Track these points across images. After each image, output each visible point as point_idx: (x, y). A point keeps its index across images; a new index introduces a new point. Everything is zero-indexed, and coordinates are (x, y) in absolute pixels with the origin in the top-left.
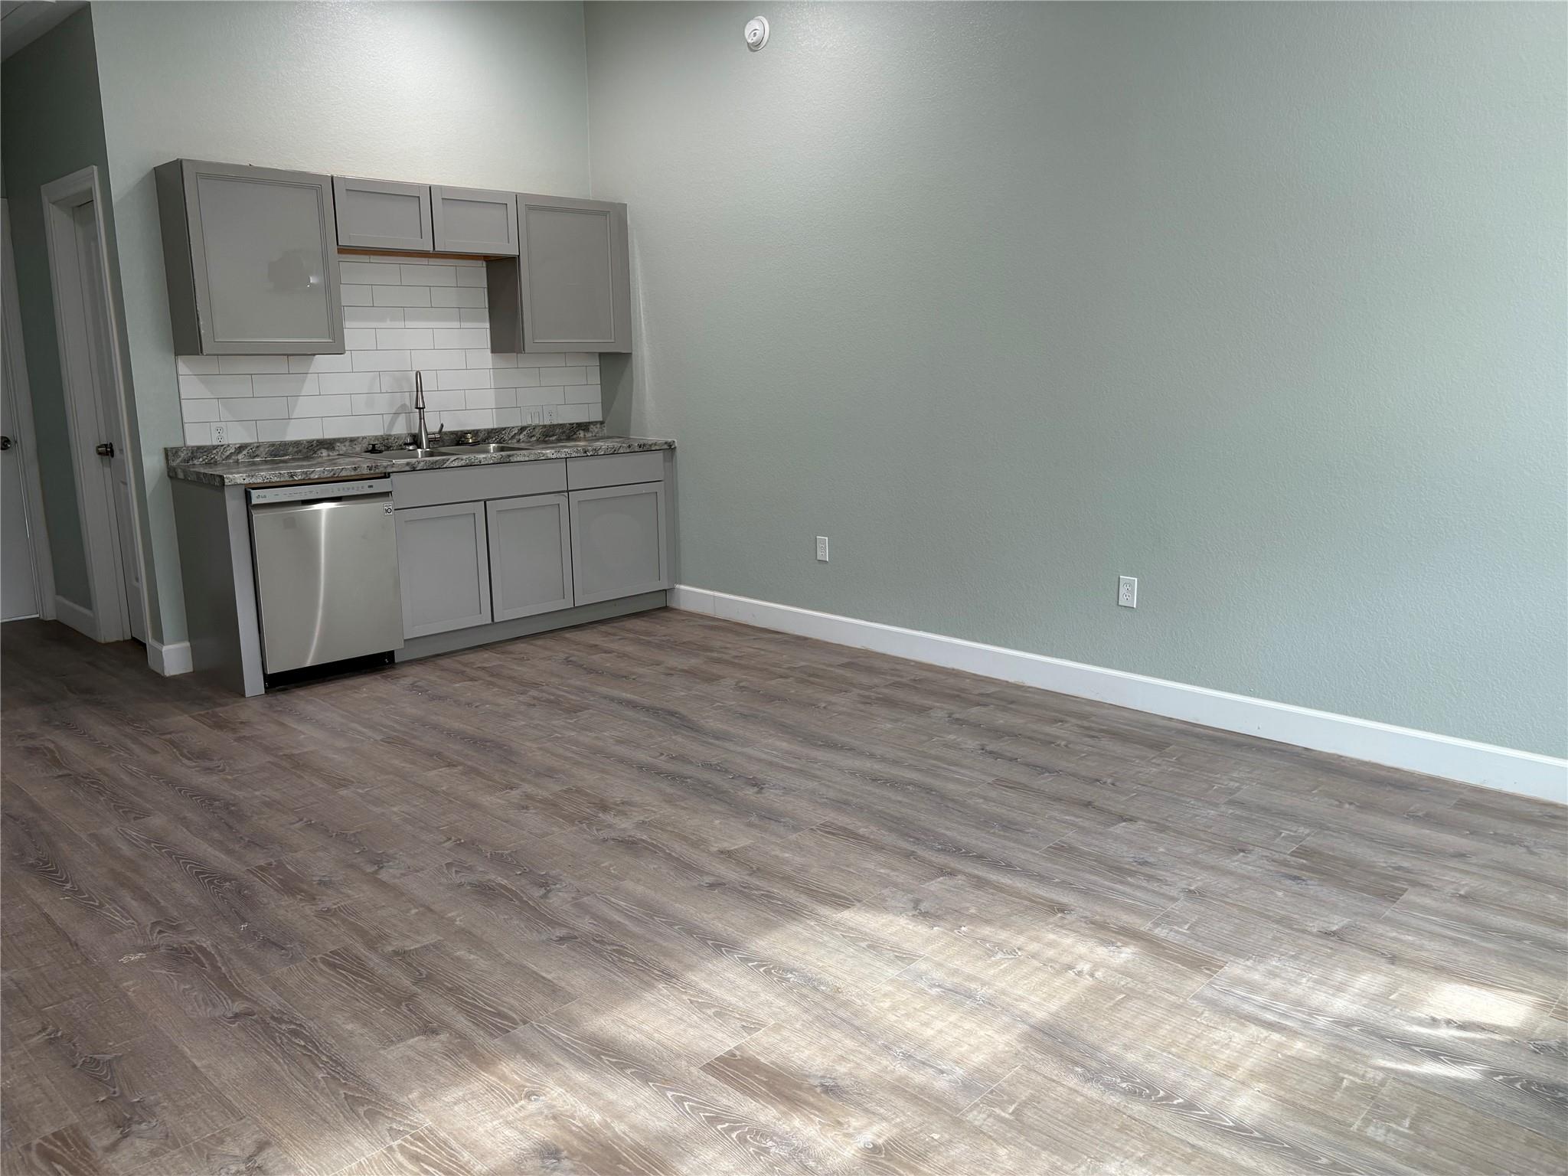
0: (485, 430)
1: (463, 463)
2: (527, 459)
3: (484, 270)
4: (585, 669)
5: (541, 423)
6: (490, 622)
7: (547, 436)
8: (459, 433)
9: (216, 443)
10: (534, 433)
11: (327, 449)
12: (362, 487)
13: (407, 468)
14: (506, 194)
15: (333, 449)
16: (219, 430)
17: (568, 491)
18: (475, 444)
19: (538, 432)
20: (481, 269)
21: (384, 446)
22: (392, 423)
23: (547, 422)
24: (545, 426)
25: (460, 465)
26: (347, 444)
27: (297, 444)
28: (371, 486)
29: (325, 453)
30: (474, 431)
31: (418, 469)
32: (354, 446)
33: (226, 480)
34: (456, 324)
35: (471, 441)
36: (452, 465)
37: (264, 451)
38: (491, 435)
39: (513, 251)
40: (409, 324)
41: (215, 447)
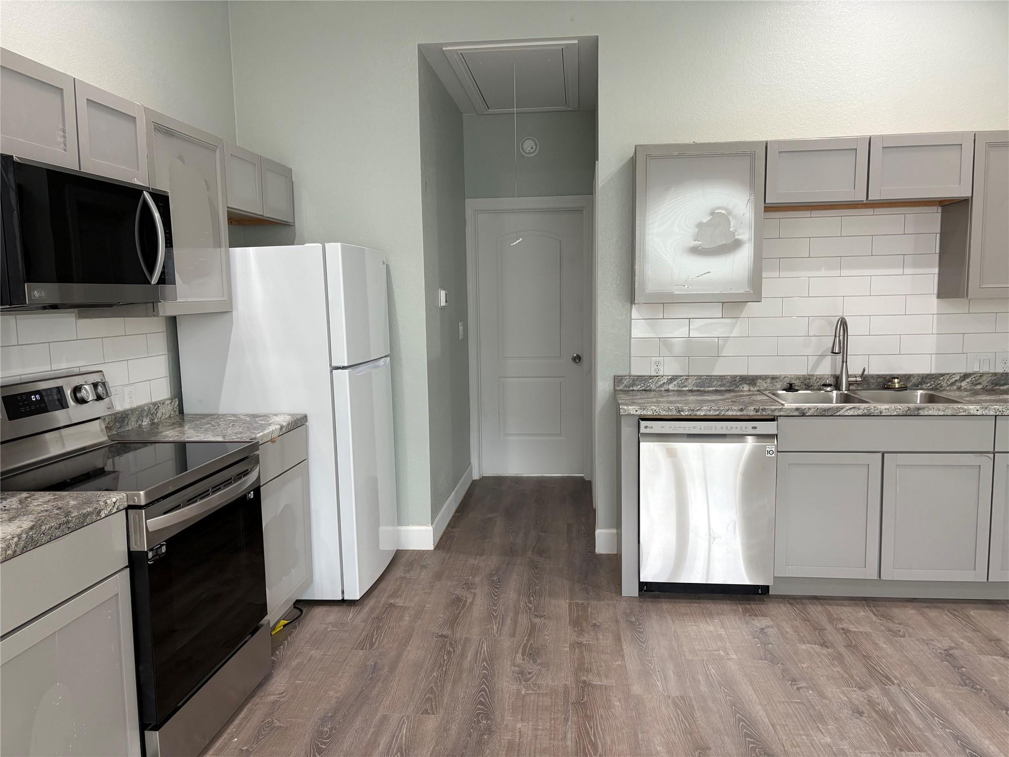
0: (918, 375)
1: (860, 412)
2: (941, 413)
3: (939, 215)
4: (962, 675)
5: (992, 371)
6: (875, 577)
7: (996, 385)
8: (888, 377)
9: (653, 374)
10: (979, 381)
11: (749, 384)
12: (746, 428)
13: (796, 413)
14: (963, 134)
15: (755, 384)
16: (657, 364)
17: (994, 453)
18: (903, 388)
19: (985, 381)
20: (935, 216)
21: (805, 384)
22: (816, 365)
23: (1000, 370)
24: (995, 374)
25: (856, 414)
26: (769, 381)
27: (721, 378)
28: (754, 428)
29: (746, 388)
30: (905, 375)
31: (807, 414)
32: (776, 384)
33: (621, 411)
34: (900, 271)
35: (897, 386)
36: (847, 414)
37: (692, 382)
38: (923, 380)
39: (965, 193)
40: (845, 272)
41: (651, 377)
